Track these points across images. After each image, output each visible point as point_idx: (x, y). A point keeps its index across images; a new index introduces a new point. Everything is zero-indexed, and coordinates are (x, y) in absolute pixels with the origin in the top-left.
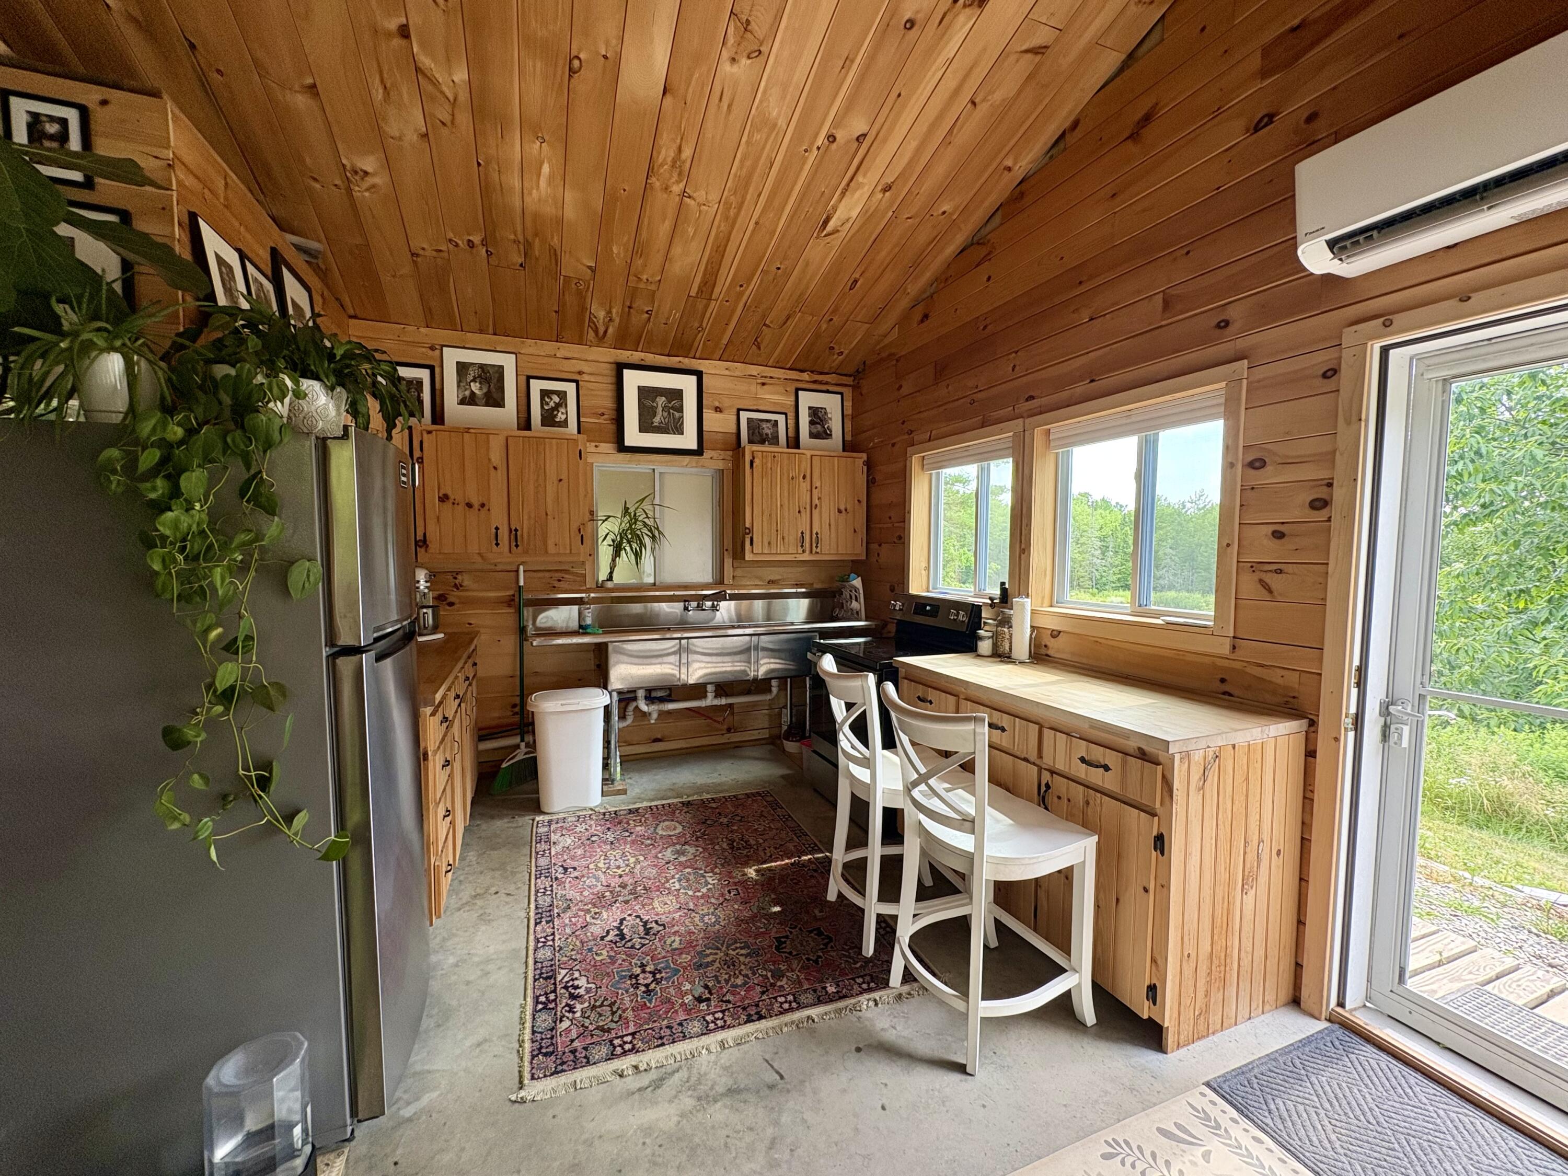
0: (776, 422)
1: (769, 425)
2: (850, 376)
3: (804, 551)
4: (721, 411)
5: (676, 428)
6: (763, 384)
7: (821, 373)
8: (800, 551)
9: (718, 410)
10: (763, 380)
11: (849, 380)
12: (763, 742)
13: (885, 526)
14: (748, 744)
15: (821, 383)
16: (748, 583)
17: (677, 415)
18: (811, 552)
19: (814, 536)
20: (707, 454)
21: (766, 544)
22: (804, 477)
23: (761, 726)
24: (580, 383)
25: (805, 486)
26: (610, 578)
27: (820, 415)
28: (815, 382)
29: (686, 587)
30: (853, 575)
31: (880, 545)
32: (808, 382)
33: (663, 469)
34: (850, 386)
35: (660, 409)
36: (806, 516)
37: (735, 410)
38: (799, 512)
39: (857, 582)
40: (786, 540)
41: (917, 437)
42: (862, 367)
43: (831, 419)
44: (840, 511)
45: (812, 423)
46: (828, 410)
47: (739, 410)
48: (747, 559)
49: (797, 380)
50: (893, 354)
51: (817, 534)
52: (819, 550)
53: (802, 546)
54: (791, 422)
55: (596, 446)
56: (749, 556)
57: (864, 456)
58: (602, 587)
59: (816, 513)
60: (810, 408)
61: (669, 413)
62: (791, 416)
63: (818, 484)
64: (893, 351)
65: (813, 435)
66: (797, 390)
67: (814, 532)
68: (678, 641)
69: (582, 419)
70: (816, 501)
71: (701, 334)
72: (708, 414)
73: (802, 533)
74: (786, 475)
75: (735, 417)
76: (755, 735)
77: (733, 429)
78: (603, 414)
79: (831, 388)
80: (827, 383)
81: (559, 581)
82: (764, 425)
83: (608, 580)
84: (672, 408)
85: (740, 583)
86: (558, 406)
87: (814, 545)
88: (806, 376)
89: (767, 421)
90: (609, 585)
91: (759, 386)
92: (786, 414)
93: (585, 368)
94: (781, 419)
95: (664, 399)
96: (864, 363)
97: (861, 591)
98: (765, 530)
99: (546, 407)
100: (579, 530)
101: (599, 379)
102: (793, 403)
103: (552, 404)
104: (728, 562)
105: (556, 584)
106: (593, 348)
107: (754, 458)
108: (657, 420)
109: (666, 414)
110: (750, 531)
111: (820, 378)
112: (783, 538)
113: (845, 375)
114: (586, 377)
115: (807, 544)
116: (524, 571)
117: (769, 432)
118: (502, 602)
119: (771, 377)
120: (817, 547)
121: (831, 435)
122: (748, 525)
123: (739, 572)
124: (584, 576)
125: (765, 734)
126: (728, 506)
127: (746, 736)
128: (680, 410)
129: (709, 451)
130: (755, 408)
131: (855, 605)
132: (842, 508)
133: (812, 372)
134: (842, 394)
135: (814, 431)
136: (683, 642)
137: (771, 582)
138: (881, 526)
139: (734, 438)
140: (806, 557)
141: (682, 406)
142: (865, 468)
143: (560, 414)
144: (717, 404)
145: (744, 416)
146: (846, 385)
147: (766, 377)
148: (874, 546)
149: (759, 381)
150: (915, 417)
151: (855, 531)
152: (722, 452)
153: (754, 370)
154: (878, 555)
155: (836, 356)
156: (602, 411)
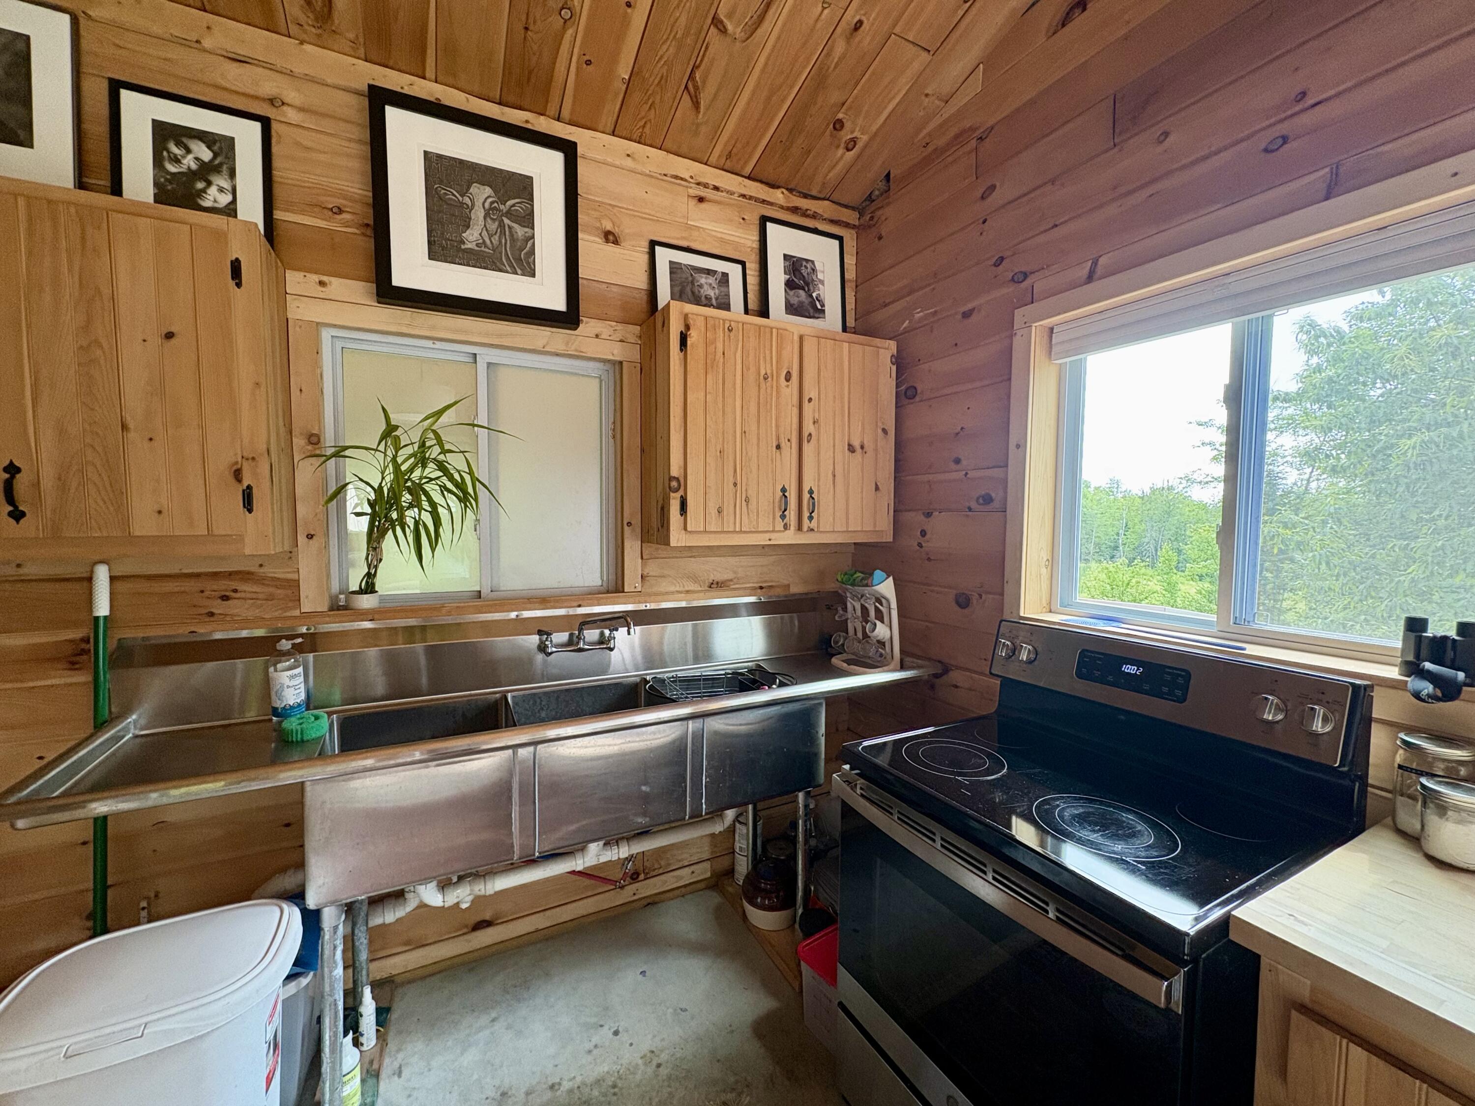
0: (725, 276)
1: (711, 280)
2: (853, 208)
3: (786, 527)
4: (616, 242)
5: (519, 260)
6: (701, 200)
7: (806, 196)
8: (780, 525)
9: (611, 237)
10: (702, 192)
11: (851, 217)
12: (699, 886)
13: (947, 476)
14: (670, 895)
15: (805, 214)
16: (672, 589)
17: (520, 231)
18: (800, 528)
19: (806, 496)
20: (587, 327)
21: (713, 511)
22: (788, 377)
23: (695, 859)
24: (275, 126)
25: (790, 392)
26: (369, 588)
27: (804, 271)
28: (795, 210)
29: (544, 601)
30: (878, 574)
31: (929, 515)
32: (782, 207)
33: (494, 355)
34: (854, 227)
35: (478, 214)
36: (789, 454)
37: (645, 244)
38: (778, 447)
39: (886, 587)
40: (753, 502)
41: (1040, 284)
42: (882, 185)
43: (822, 282)
44: (851, 449)
45: (790, 285)
46: (818, 266)
47: (653, 244)
48: (673, 543)
49: (764, 201)
50: (972, 129)
51: (811, 492)
52: (814, 524)
53: (783, 517)
54: (753, 280)
55: (322, 283)
56: (677, 538)
57: (892, 345)
58: (346, 608)
59: (808, 448)
60: (786, 257)
61: (501, 225)
62: (753, 269)
63: (813, 394)
64: (967, 124)
65: (792, 309)
66: (764, 220)
67: (806, 489)
68: (510, 751)
69: (278, 215)
70: (809, 427)
71: (570, 32)
72: (587, 242)
73: (784, 490)
74: (753, 369)
75: (645, 258)
76: (686, 876)
77: (641, 281)
78: (340, 211)
79: (822, 227)
80: (814, 216)
81: (225, 598)
82: (703, 280)
83: (361, 592)
84: (509, 214)
85: (655, 589)
86: (206, 171)
87: (806, 514)
88: (778, 196)
89: (709, 272)
90: (366, 602)
91: (693, 203)
92: (743, 264)
93: (291, 96)
94: (734, 271)
95: (488, 191)
96: (888, 176)
97: (894, 605)
98: (711, 482)
99: (172, 168)
100: (238, 475)
101: (327, 125)
102: (756, 245)
103: (189, 162)
104: (632, 547)
105: (219, 607)
106: (308, 47)
107: (688, 327)
108: (472, 237)
109: (493, 226)
110: (680, 483)
111: (804, 203)
112: (747, 500)
113: (846, 207)
114: (292, 115)
115: (792, 514)
116: (112, 579)
117: (711, 293)
118: (53, 660)
119: (716, 188)
120: (811, 518)
121: (823, 311)
122: (675, 471)
123: (653, 568)
124: (295, 585)
125: (704, 871)
126: (631, 439)
127: (669, 882)
128: (528, 219)
129: (593, 322)
130: (684, 244)
131: (881, 631)
132: (856, 444)
133: (791, 190)
134: (840, 239)
135: (794, 301)
136: (523, 752)
137: (716, 586)
138: (931, 477)
139: (644, 297)
140: (790, 537)
141: (531, 214)
142: (894, 368)
143: (213, 191)
144: (609, 226)
145: (664, 256)
146: (847, 225)
147: (706, 186)
148: (914, 518)
149: (692, 192)
150: (1042, 239)
151: (877, 488)
152: (620, 327)
153: (685, 167)
154: (923, 533)
155: (840, 151)
156: (340, 202)
